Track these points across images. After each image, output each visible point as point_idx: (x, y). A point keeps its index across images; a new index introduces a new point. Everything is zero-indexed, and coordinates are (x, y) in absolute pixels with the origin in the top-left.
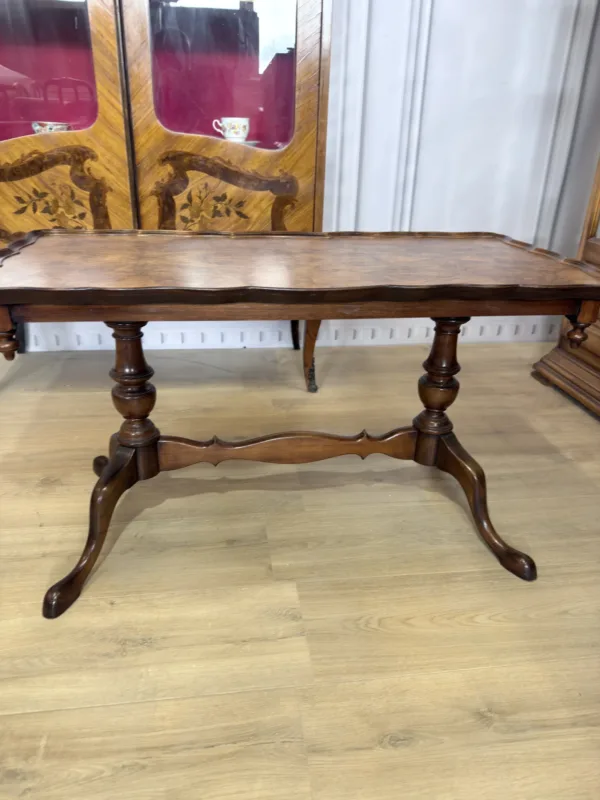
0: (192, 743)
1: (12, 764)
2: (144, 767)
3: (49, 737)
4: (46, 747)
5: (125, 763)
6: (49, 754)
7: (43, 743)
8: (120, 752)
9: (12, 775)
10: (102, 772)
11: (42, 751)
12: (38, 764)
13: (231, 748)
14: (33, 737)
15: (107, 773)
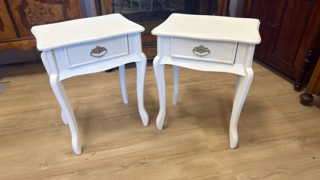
0: (182, 153)
1: (142, 161)
2: (173, 159)
3: (147, 155)
4: (148, 157)
5: (168, 158)
6: (149, 158)
7: (147, 156)
8: (166, 156)
9: (143, 163)
10: (164, 160)
11: (147, 158)
12: (148, 160)
13: (192, 153)
14: (143, 155)
15: (165, 160)
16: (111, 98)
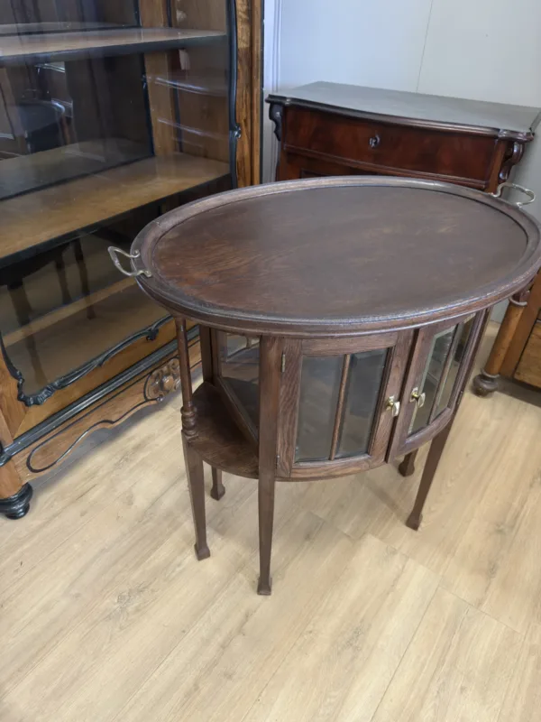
16: (130, 609)
